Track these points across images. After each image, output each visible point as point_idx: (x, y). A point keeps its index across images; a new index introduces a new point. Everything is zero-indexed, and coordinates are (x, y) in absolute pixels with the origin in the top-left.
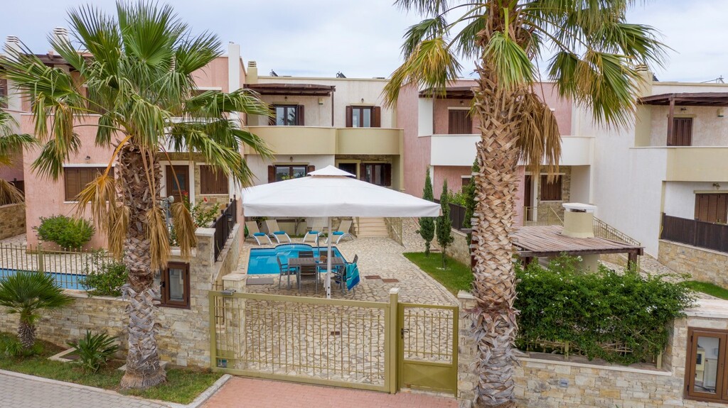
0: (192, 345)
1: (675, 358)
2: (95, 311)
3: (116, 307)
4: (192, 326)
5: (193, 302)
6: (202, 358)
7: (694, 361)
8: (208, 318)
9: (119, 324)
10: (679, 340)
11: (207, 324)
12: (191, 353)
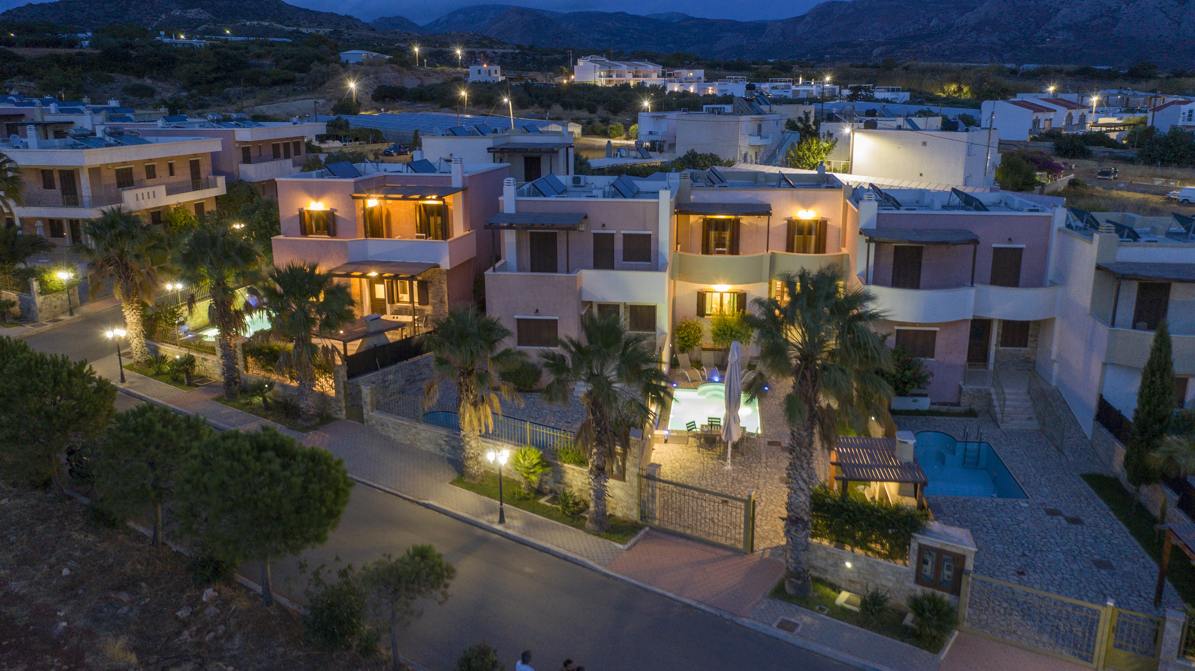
0: (625, 504)
4: (626, 493)
5: (627, 478)
6: (632, 513)
7: (921, 560)
8: (636, 490)
9: (580, 484)
10: (914, 550)
11: (635, 493)
12: (624, 510)
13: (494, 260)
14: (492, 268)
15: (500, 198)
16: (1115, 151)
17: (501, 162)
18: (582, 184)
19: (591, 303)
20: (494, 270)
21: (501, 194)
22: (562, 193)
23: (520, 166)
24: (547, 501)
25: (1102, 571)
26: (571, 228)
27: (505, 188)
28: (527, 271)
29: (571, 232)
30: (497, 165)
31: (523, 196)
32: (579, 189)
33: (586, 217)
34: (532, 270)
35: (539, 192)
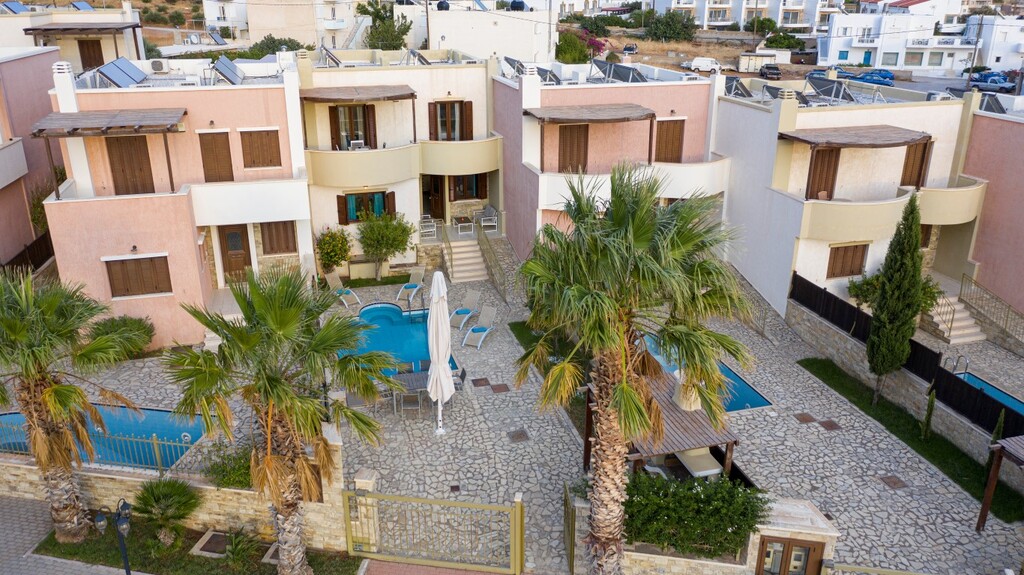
0: (327, 532)
1: (749, 556)
2: (224, 500)
3: (246, 497)
4: (326, 517)
5: (325, 497)
6: (338, 542)
7: (764, 554)
8: (342, 511)
9: (251, 512)
10: (753, 544)
11: (341, 515)
12: (326, 539)
13: (55, 183)
14: (54, 194)
15: (50, 92)
16: (628, 30)
17: (45, 45)
18: (165, 70)
19: (208, 227)
20: (58, 197)
21: (52, 86)
22: (141, 82)
23: (74, 50)
24: (203, 549)
25: (899, 492)
26: (169, 130)
27: (57, 77)
28: (110, 195)
29: (169, 135)
30: (41, 49)
31: (86, 87)
32: (164, 77)
33: (186, 113)
34: (117, 193)
35: (108, 81)
